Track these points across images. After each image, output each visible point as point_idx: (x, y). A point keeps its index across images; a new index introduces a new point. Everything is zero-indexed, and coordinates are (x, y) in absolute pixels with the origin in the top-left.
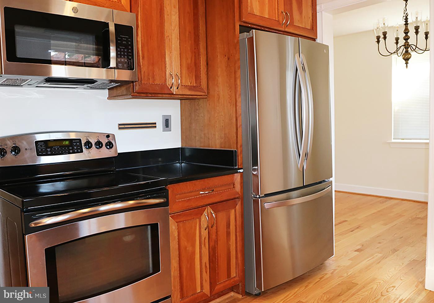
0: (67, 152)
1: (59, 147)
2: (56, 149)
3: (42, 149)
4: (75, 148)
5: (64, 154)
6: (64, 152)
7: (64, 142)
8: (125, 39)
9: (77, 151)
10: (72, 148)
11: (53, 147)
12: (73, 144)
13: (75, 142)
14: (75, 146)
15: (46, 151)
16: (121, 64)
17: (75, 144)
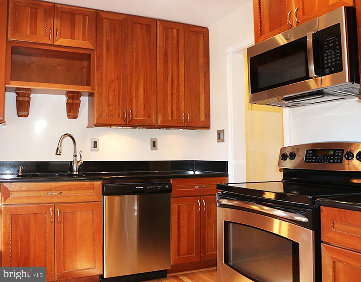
0: (328, 161)
1: (322, 156)
2: (320, 157)
3: (309, 157)
4: (336, 158)
5: (325, 162)
6: (325, 161)
7: (331, 152)
8: (332, 41)
9: (337, 161)
10: (333, 158)
11: (318, 156)
12: (335, 154)
13: (337, 153)
14: (337, 156)
15: (311, 159)
16: (328, 70)
17: (337, 154)
